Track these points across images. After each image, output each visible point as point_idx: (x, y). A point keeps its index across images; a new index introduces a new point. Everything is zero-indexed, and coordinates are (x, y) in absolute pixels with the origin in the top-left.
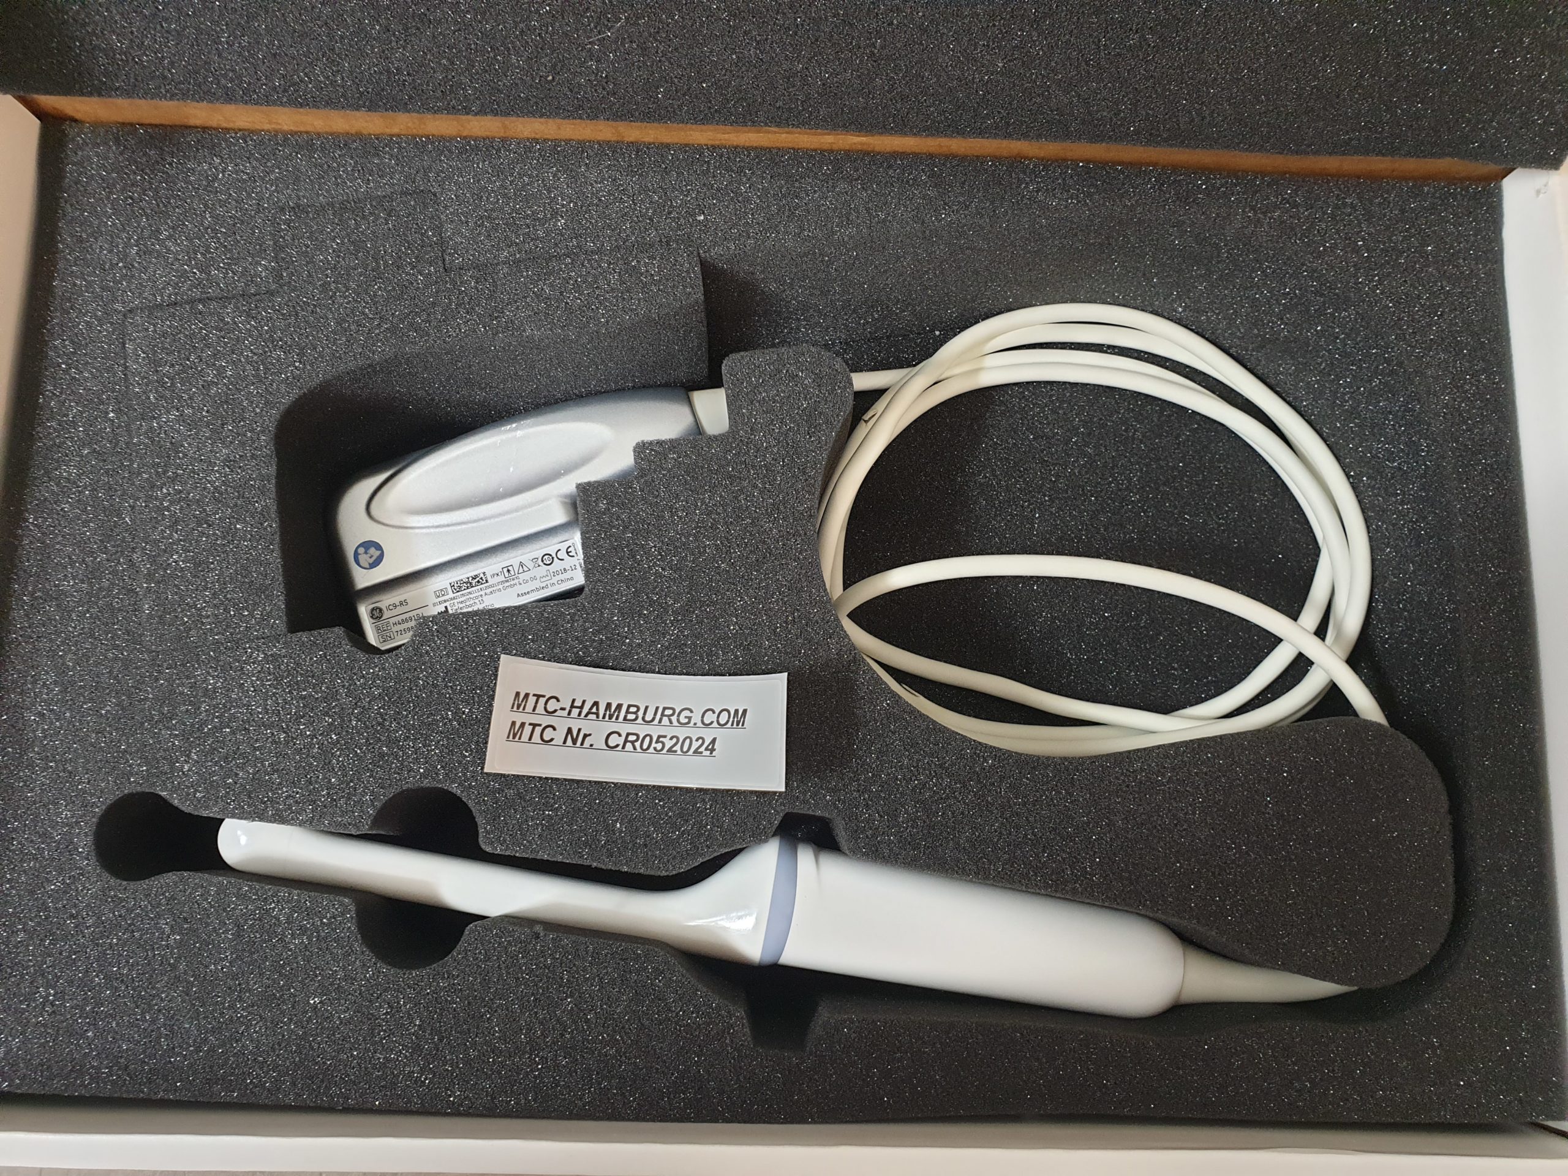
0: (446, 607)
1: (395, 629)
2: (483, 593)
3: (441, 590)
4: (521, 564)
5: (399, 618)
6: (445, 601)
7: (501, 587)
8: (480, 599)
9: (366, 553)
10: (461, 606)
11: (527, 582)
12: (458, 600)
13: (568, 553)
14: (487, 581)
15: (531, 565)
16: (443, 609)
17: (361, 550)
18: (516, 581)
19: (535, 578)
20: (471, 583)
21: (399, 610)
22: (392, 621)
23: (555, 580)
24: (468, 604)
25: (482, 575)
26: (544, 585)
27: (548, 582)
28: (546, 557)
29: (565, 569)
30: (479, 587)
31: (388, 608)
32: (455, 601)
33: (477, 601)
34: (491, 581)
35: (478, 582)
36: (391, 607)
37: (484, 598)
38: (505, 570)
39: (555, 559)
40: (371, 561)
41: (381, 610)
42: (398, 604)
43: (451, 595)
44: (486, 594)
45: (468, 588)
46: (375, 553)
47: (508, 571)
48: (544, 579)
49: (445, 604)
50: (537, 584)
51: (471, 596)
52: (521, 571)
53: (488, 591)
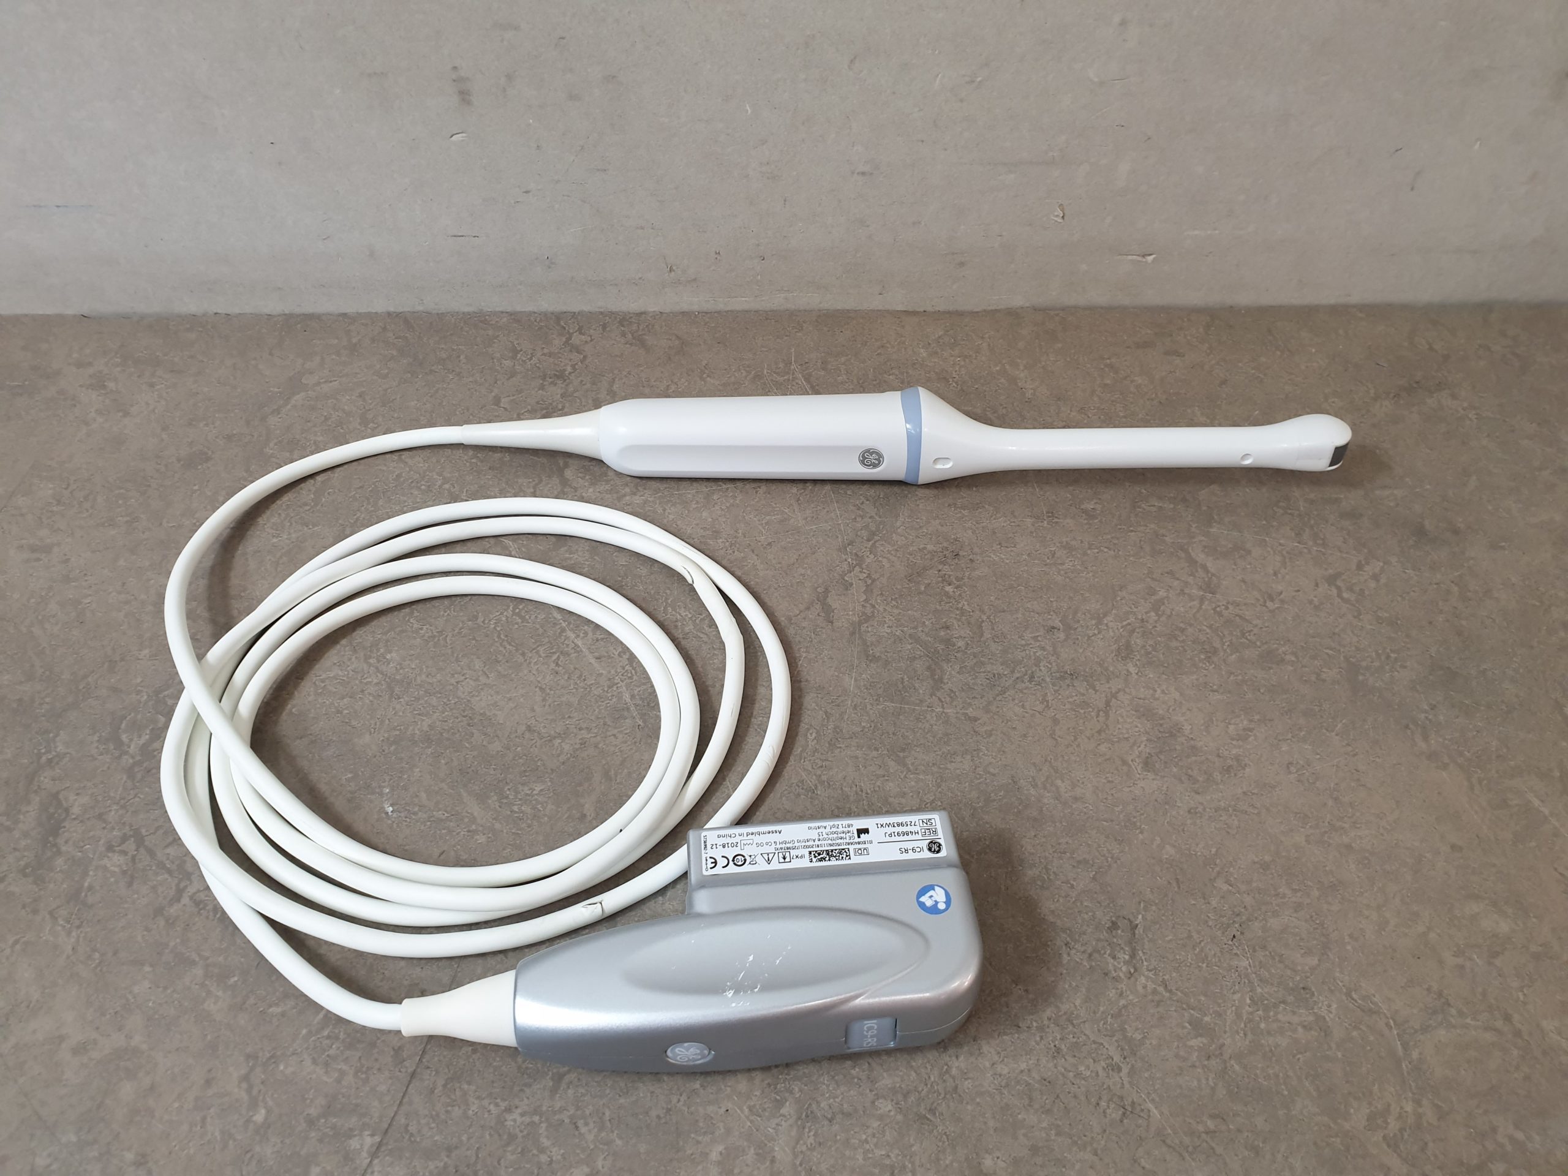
0: (859, 837)
1: (917, 829)
2: (817, 842)
3: (861, 854)
4: (769, 861)
5: (910, 837)
6: (859, 843)
7: (797, 844)
8: (821, 837)
9: (937, 902)
10: (842, 835)
11: (767, 844)
12: (845, 841)
13: (716, 863)
14: (810, 853)
15: (759, 859)
16: (862, 836)
17: (942, 906)
18: (778, 846)
19: (758, 845)
20: (828, 854)
21: (910, 845)
22: (919, 837)
23: (738, 839)
24: (835, 836)
25: (814, 860)
26: (750, 837)
27: (745, 838)
28: (740, 863)
29: (724, 847)
30: (820, 849)
31: (922, 850)
32: (848, 841)
33: (825, 836)
34: (806, 852)
35: (819, 854)
36: (918, 850)
37: (817, 837)
38: (788, 860)
39: (731, 859)
40: (931, 893)
41: (930, 849)
42: (910, 852)
43: (851, 848)
44: (814, 841)
45: (832, 851)
46: (925, 899)
47: (784, 858)
48: (748, 842)
49: (859, 840)
50: (758, 839)
51: (830, 842)
52: (771, 856)
53: (811, 843)
